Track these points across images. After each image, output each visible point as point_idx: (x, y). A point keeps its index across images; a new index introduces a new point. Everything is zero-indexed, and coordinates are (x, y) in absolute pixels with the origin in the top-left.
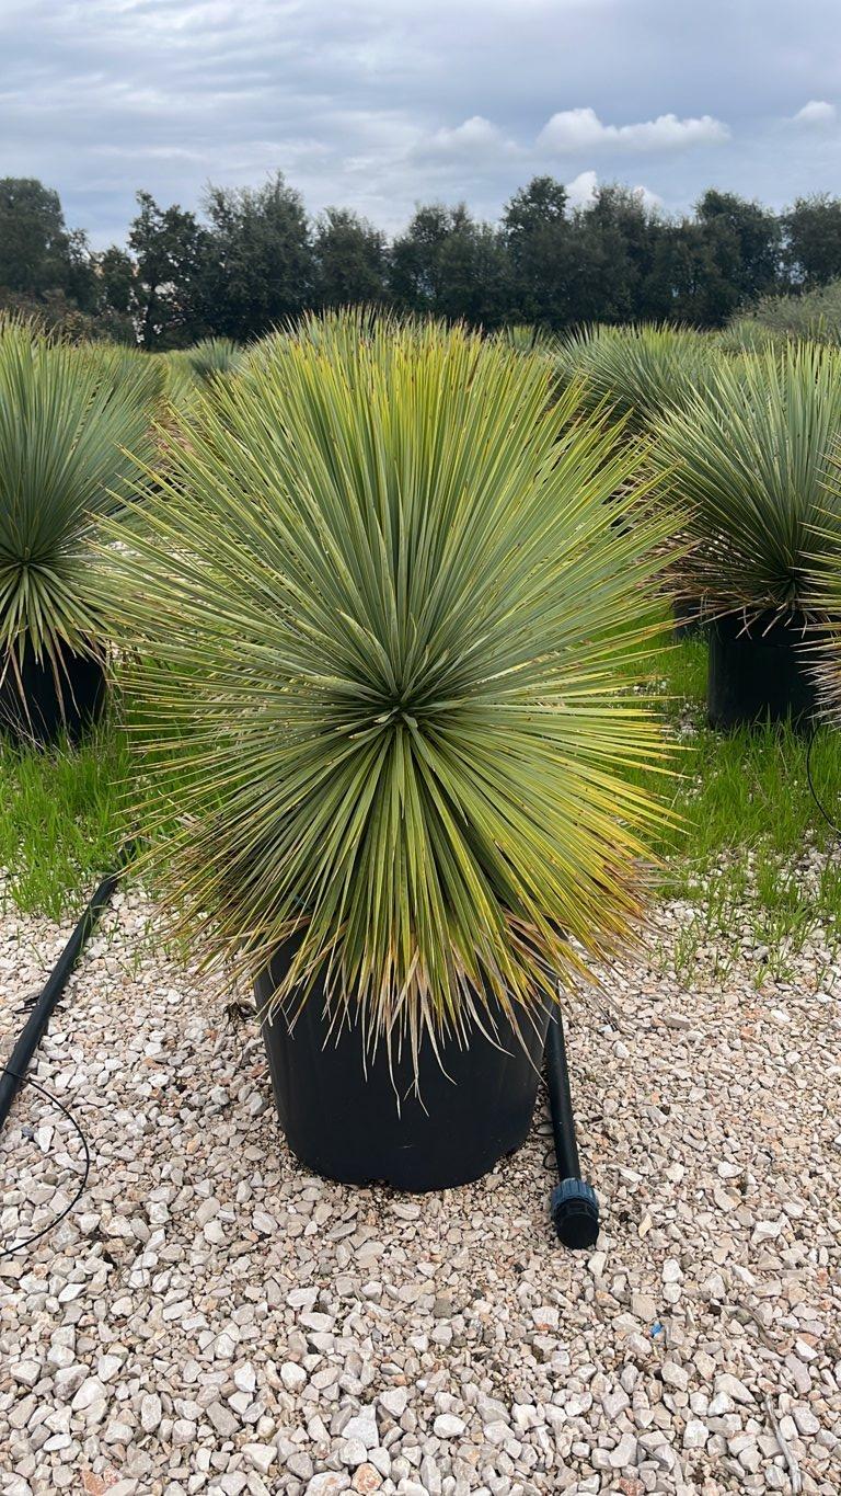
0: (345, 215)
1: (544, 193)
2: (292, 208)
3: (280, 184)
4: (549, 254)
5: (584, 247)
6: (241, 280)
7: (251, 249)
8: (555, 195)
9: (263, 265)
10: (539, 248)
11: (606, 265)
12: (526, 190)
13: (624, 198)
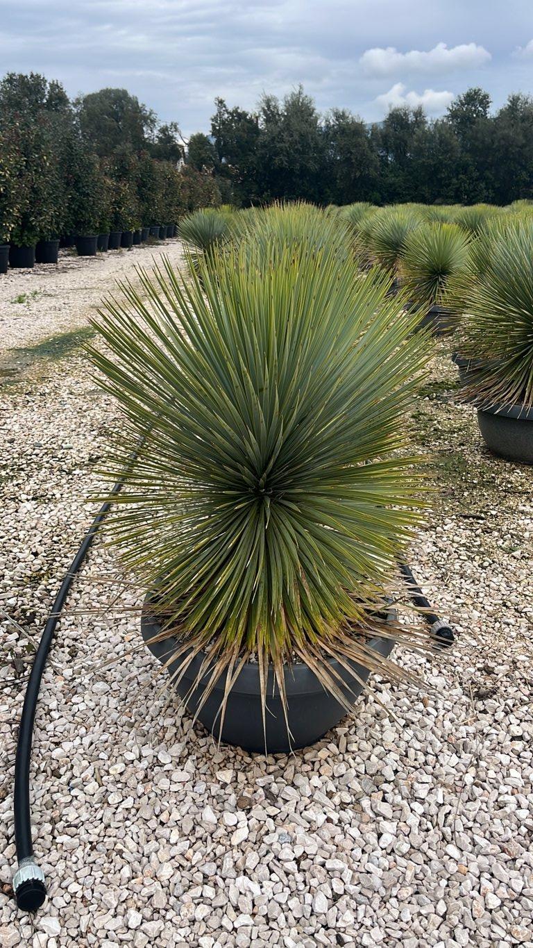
0: (343, 113)
1: (475, 99)
2: (308, 108)
3: (300, 93)
4: (486, 139)
5: (511, 134)
6: (284, 155)
7: (292, 136)
8: (482, 100)
9: (299, 146)
10: (479, 135)
11: (523, 146)
12: (462, 98)
13: (527, 103)
